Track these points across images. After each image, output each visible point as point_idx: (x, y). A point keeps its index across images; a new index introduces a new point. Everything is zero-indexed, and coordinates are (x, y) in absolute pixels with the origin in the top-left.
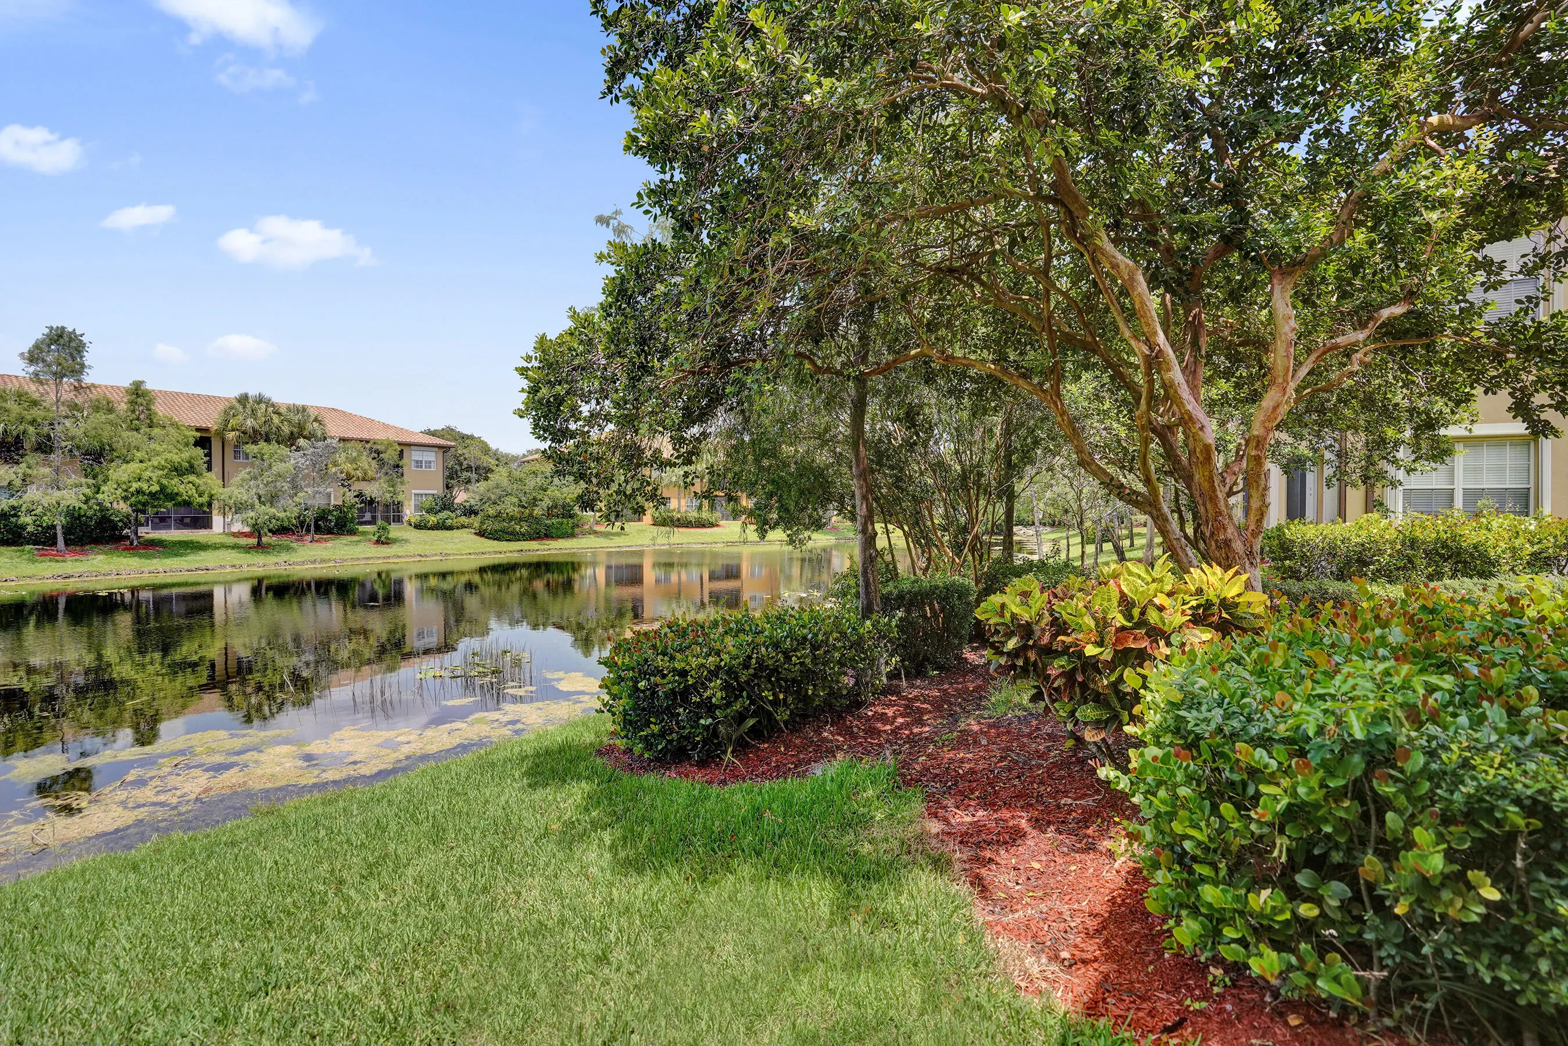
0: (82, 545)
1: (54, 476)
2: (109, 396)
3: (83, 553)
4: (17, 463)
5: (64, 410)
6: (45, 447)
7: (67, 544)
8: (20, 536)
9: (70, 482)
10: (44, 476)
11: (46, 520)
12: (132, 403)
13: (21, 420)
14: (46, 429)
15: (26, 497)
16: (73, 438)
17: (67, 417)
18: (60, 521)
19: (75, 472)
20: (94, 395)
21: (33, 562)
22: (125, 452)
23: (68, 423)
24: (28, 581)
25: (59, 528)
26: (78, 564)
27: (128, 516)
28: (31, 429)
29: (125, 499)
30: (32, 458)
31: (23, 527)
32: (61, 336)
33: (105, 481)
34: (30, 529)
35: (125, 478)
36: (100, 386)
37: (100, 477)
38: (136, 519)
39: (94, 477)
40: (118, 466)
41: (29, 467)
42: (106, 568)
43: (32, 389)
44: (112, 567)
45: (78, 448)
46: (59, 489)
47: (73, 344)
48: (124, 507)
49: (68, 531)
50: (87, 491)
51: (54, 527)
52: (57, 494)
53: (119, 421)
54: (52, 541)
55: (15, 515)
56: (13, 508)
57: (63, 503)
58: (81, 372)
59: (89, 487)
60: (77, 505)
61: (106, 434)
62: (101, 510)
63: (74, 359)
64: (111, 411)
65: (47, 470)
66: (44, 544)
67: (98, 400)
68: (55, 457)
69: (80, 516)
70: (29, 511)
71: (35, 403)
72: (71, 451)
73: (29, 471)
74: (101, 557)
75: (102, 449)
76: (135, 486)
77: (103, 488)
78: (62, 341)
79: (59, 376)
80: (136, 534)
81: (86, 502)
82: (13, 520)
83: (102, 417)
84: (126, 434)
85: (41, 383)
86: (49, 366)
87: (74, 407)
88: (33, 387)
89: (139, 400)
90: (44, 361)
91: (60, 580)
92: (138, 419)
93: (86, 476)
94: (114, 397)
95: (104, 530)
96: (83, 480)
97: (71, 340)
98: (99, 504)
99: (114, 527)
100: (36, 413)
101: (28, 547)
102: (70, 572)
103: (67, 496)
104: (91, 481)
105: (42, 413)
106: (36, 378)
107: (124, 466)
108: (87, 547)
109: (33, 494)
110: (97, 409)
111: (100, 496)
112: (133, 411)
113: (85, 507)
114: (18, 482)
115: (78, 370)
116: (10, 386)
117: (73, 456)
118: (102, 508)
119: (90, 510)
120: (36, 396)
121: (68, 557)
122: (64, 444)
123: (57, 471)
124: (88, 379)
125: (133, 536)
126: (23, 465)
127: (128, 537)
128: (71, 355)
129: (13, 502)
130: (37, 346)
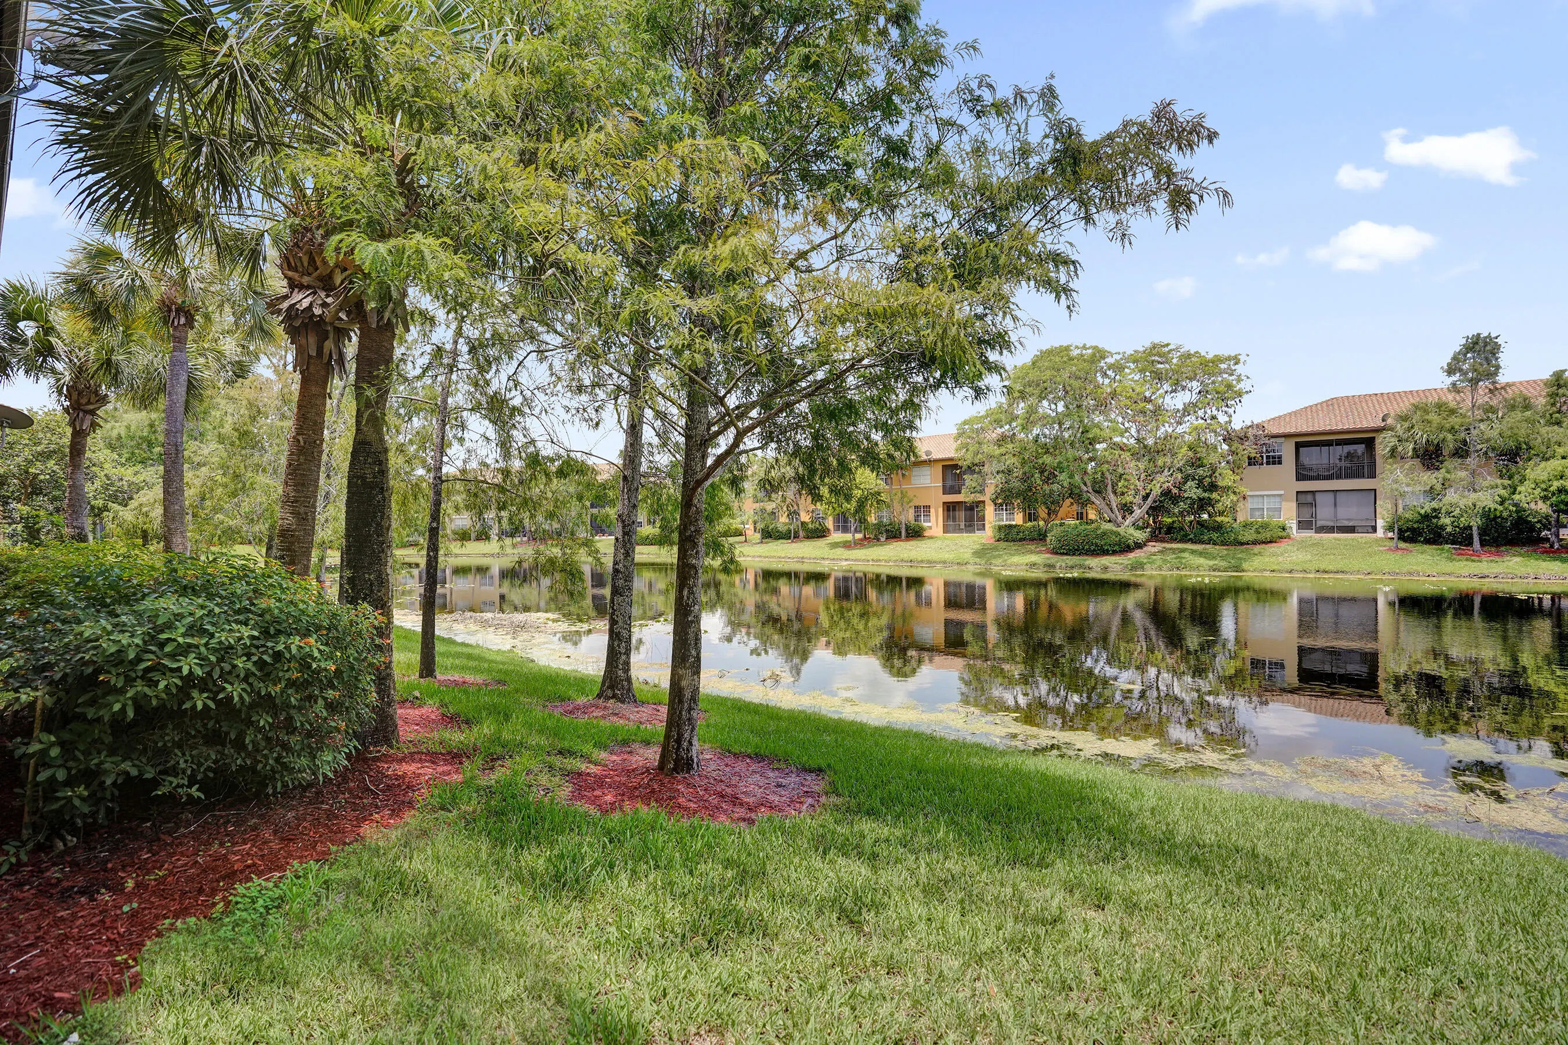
0: (1498, 546)
1: (1470, 479)
2: (1525, 392)
3: (1499, 554)
4: (1438, 469)
5: (1479, 414)
6: (1461, 452)
7: (1482, 545)
8: (1440, 535)
9: (1486, 484)
10: (1462, 480)
11: (1463, 521)
12: (1553, 395)
13: (1441, 428)
14: (1463, 435)
15: (1446, 500)
16: (1488, 440)
17: (1482, 420)
18: (1476, 523)
19: (1489, 474)
20: (1510, 394)
21: (1452, 560)
22: (1543, 448)
23: (1482, 426)
24: (1447, 578)
25: (1475, 529)
26: (1493, 565)
27: (1547, 517)
28: (1450, 437)
29: (1545, 498)
30: (1450, 463)
31: (1443, 528)
32: (1476, 343)
33: (1522, 482)
34: (1449, 529)
35: (1544, 476)
36: (1513, 384)
37: (1517, 477)
38: (1558, 520)
39: (1510, 478)
40: (1536, 465)
41: (1448, 472)
42: (1522, 571)
43: (1450, 398)
44: (1529, 570)
45: (1494, 449)
46: (1475, 491)
47: (1488, 348)
48: (1543, 508)
49: (1483, 531)
50: (1503, 492)
51: (1470, 528)
52: (1473, 496)
53: (1537, 417)
54: (1468, 541)
55: (1436, 517)
56: (1434, 510)
57: (1479, 504)
58: (1496, 374)
59: (1505, 488)
60: (1493, 506)
61: (1522, 432)
62: (1517, 512)
63: (1488, 361)
64: (1527, 407)
65: (1463, 474)
66: (1460, 543)
67: (1514, 399)
68: (1472, 461)
69: (1496, 517)
70: (1448, 513)
71: (1453, 412)
72: (1486, 453)
73: (1448, 476)
74: (1518, 559)
75: (1519, 448)
76: (1556, 484)
77: (1519, 489)
78: (1477, 348)
79: (1474, 382)
80: (1557, 535)
81: (1502, 503)
82: (1435, 521)
83: (1518, 415)
84: (1544, 430)
85: (1458, 392)
86: (1466, 374)
87: (1492, 410)
88: (1450, 397)
89: (1561, 391)
90: (1460, 370)
91: (1475, 579)
92: (1559, 412)
93: (1501, 477)
94: (1530, 393)
95: (1521, 532)
96: (1499, 481)
97: (1486, 344)
98: (1516, 505)
99: (1531, 527)
100: (1454, 421)
101: (1447, 547)
102: (1486, 572)
103: (1483, 498)
104: (1507, 482)
105: (1458, 420)
106: (1454, 388)
107: (1543, 464)
108: (1503, 548)
109: (1451, 497)
110: (1513, 408)
111: (1516, 497)
112: (1553, 405)
113: (1500, 508)
114: (1438, 487)
115: (1492, 374)
116: (1430, 399)
117: (1488, 458)
118: (1519, 510)
119: (1506, 511)
120: (1452, 405)
121: (1484, 558)
122: (1479, 447)
123: (1473, 473)
124: (1502, 378)
125: (1553, 538)
126: (1443, 471)
127: (1547, 540)
128: (1487, 359)
129: (1435, 504)
130: (1455, 358)
